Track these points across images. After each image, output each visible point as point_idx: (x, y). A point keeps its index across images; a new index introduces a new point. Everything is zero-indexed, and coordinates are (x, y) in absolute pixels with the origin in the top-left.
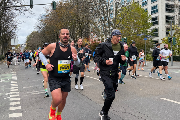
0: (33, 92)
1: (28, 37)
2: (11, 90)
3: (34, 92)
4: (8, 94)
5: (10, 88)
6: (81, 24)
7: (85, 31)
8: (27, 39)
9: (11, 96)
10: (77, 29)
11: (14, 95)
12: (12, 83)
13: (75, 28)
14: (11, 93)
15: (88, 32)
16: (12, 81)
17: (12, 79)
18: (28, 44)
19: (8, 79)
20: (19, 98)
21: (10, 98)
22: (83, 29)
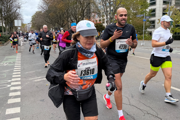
0: (35, 78)
1: (33, 17)
2: (13, 76)
3: (37, 78)
4: (10, 81)
5: (12, 73)
6: (83, 5)
7: (87, 12)
8: (32, 19)
9: (12, 84)
10: (79, 9)
11: (15, 82)
12: (15, 66)
13: (77, 9)
14: (13, 80)
15: (90, 13)
16: (15, 65)
17: (16, 62)
18: (33, 23)
19: (12, 62)
20: (20, 87)
21: (10, 87)
22: (85, 10)
